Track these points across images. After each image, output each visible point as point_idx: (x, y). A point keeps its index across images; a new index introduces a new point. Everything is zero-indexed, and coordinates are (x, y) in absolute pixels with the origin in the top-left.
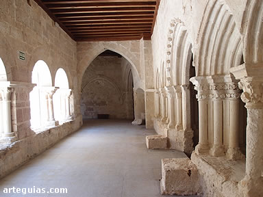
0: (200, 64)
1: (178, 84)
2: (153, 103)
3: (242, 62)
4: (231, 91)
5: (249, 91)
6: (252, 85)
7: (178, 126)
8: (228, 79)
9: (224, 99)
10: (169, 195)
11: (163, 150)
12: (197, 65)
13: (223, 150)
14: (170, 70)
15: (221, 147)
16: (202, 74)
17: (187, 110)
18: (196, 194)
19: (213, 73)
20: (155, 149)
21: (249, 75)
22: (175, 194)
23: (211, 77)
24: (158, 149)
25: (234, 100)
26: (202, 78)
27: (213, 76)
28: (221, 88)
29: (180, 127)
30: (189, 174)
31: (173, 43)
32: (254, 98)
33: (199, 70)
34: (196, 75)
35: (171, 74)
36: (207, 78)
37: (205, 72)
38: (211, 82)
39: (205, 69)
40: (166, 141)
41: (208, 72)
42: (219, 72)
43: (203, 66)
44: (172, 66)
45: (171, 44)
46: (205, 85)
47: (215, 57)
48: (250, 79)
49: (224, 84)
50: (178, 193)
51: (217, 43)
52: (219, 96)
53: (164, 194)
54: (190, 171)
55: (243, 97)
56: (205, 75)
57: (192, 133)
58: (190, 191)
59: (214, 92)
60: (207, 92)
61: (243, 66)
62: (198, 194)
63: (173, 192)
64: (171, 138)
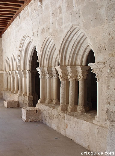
0: (41, 61)
1: (25, 69)
2: (2, 81)
3: (59, 65)
4: (55, 75)
5: (61, 75)
6: (62, 73)
7: (24, 94)
8: (53, 69)
9: (51, 78)
10: (28, 122)
11: (15, 108)
12: (40, 62)
13: (51, 101)
14: (20, 61)
15: (50, 99)
16: (42, 66)
17: (30, 85)
18: (40, 121)
19: (47, 66)
20: (11, 108)
21: (61, 70)
22: (30, 122)
23: (46, 68)
24: (13, 108)
25: (56, 78)
26: (42, 68)
27: (47, 68)
28: (50, 73)
29: (25, 94)
30: (37, 112)
31: (23, 46)
32: (63, 77)
33: (41, 64)
34: (39, 67)
35: (20, 63)
36: (44, 68)
37: (43, 65)
38: (46, 70)
39: (43, 64)
40: (17, 103)
41: (45, 65)
42: (50, 66)
43: (42, 62)
44: (21, 58)
45: (22, 46)
46: (43, 71)
47: (48, 59)
48: (62, 71)
49: (52, 71)
50: (31, 121)
51: (49, 53)
52: (50, 77)
53: (25, 122)
54: (37, 110)
55: (59, 77)
56: (43, 67)
57: (32, 98)
58: (37, 120)
59: (47, 75)
60: (44, 75)
61: (59, 67)
62: (41, 121)
63: (30, 121)
64: (20, 101)
